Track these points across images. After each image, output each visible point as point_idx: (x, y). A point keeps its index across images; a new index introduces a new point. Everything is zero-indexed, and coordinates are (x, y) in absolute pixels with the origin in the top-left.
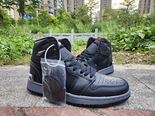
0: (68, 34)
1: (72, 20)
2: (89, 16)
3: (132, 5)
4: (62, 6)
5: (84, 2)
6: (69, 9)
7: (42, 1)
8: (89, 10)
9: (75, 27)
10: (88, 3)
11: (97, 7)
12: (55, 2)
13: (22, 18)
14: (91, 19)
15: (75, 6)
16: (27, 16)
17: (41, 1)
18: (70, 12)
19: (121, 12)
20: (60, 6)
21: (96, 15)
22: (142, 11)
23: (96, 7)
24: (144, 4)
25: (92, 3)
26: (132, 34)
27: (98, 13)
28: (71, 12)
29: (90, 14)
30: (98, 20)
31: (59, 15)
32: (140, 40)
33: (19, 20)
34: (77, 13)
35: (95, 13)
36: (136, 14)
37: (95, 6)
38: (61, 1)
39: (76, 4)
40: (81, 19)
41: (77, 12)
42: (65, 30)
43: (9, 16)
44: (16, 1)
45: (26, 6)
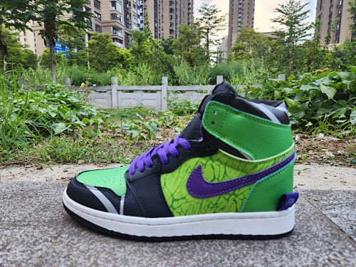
0: (154, 88)
1: (165, 55)
2: (203, 46)
3: (300, 24)
4: (142, 25)
5: (192, 17)
6: (159, 32)
7: (98, 14)
8: (203, 35)
9: (171, 72)
10: (201, 20)
11: (222, 28)
12: (128, 16)
13: (51, 51)
14: (208, 54)
15: (171, 25)
16: (63, 48)
17: (96, 15)
18: (161, 40)
19: (275, 39)
20: (139, 25)
21: (218, 45)
22: (324, 34)
23: (219, 28)
24: (328, 21)
25: (209, 19)
26: (304, 88)
27: (223, 42)
28: (163, 40)
29: (206, 42)
30: (225, 57)
31: (136, 46)
32: (325, 101)
33: (44, 55)
34: (176, 41)
35: (216, 41)
36: (309, 44)
37: (216, 24)
38: (141, 14)
39: (173, 21)
40: (184, 54)
41: (176, 38)
42: (149, 79)
44: (38, 12)
45: (61, 23)
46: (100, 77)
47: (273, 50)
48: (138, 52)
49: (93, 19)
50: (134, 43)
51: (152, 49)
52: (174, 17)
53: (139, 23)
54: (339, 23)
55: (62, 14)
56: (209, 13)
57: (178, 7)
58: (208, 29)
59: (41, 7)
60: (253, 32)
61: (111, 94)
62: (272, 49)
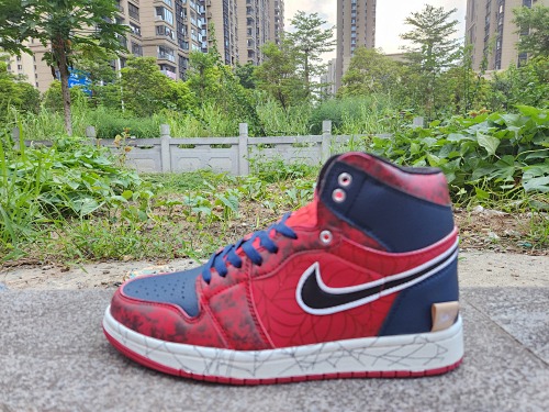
0: (227, 140)
1: (243, 90)
2: (300, 76)
3: (443, 41)
4: (205, 44)
5: (282, 32)
6: (231, 55)
7: (136, 27)
8: (299, 59)
9: (253, 115)
10: (296, 35)
11: (327, 48)
12: (183, 30)
13: (63, 85)
14: (308, 87)
15: (250, 43)
16: (81, 79)
17: (132, 27)
18: (236, 66)
19: (407, 64)
20: (200, 44)
21: (322, 75)
23: (324, 48)
24: (483, 37)
25: (308, 34)
26: (452, 138)
27: (330, 69)
28: (239, 66)
29: (304, 70)
30: (332, 91)
31: (197, 77)
32: (484, 158)
33: (51, 92)
34: (258, 68)
35: (319, 68)
36: (457, 70)
37: (319, 43)
38: (204, 27)
39: (253, 37)
40: (272, 88)
41: (258, 64)
42: (218, 126)
43: (14, 77)
44: (40, 24)
45: (79, 41)
46: (142, 124)
47: (404, 81)
48: (200, 86)
49: (128, 35)
51: (221, 80)
52: (254, 31)
53: (200, 40)
54: (500, 39)
55: (79, 27)
56: (308, 25)
57: (260, 16)
58: (307, 51)
59: (45, 16)
60: (373, 54)
61: (160, 150)
62: (403, 79)
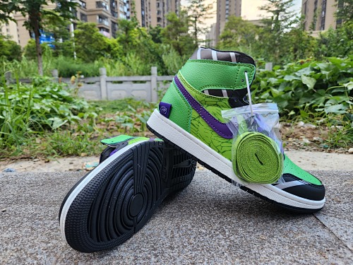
0: (143, 78)
1: (154, 44)
2: (191, 35)
3: (286, 11)
4: (129, 14)
5: (180, 5)
6: (146, 21)
7: (83, 2)
8: (191, 23)
9: (160, 62)
10: (189, 8)
11: (209, 16)
12: (114, 4)
13: (36, 42)
14: (197, 42)
15: (159, 12)
16: (48, 38)
17: (81, 3)
18: (149, 28)
19: (262, 27)
20: (125, 14)
21: (206, 34)
22: (309, 24)
23: (207, 16)
24: (314, 8)
25: (197, 7)
26: (287, 78)
27: (212, 30)
28: (151, 28)
29: (194, 31)
30: (213, 45)
31: (124, 36)
32: (306, 91)
33: (28, 46)
34: (164, 29)
35: (204, 29)
36: (295, 31)
37: (204, 13)
38: (128, 2)
39: (161, 9)
40: (173, 43)
41: (164, 26)
42: (138, 69)
43: (4, 37)
44: (21, 2)
45: (46, 13)
46: (88, 68)
47: (261, 38)
48: (126, 42)
49: (78, 9)
50: (121, 32)
51: (139, 38)
52: (161, 4)
53: (126, 11)
54: (324, 9)
55: (46, 4)
60: (240, 20)
61: (100, 85)
